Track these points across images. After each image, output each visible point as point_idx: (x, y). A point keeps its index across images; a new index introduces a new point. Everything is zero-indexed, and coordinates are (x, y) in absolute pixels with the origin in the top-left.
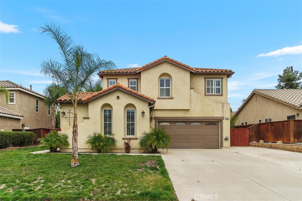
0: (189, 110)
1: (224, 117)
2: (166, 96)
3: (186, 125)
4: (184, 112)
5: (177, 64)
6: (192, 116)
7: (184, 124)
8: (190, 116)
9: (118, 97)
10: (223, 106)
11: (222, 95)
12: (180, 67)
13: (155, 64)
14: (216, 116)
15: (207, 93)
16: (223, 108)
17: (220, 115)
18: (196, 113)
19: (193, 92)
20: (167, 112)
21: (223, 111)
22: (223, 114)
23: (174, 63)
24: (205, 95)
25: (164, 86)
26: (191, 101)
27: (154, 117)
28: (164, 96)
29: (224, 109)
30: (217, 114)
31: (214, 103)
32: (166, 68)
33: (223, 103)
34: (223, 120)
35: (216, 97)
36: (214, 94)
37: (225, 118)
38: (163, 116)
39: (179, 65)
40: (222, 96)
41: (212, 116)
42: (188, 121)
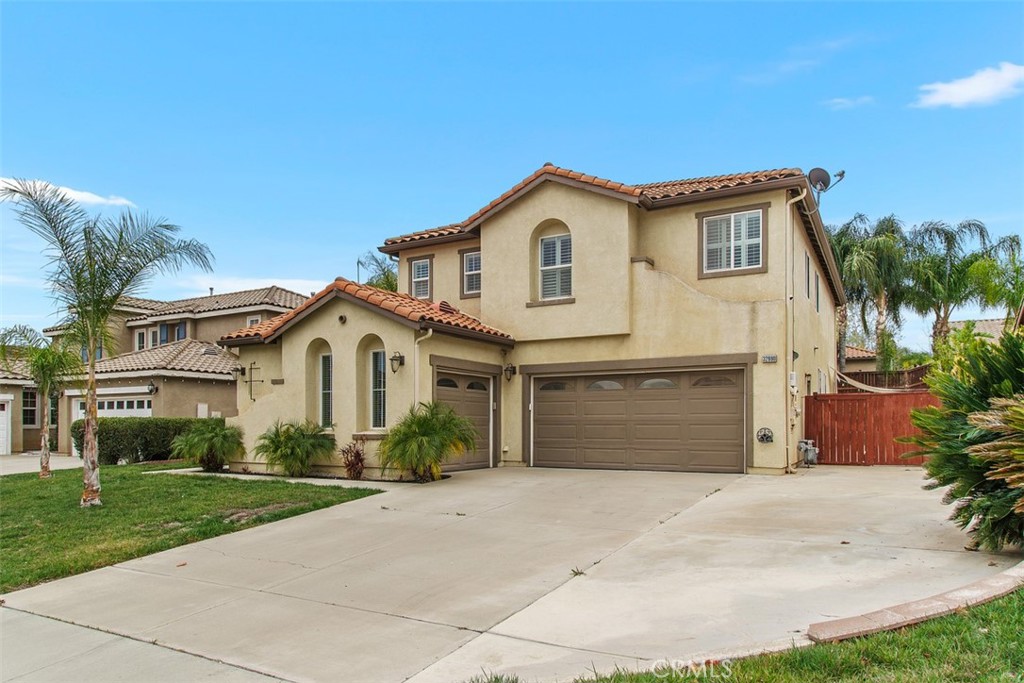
0: (627, 336)
1: (756, 354)
2: (562, 295)
3: (625, 389)
4: (612, 344)
5: (581, 185)
6: (639, 358)
7: (616, 385)
8: (634, 358)
9: (343, 320)
10: (753, 311)
11: (764, 271)
12: (591, 193)
13: (516, 197)
14: (728, 352)
15: (709, 267)
16: (753, 320)
17: (743, 348)
18: (652, 345)
19: (644, 270)
20: (557, 348)
21: (753, 331)
22: (752, 344)
23: (572, 183)
24: (701, 277)
25: (554, 264)
26: (632, 304)
27: (521, 366)
28: (554, 294)
29: (761, 323)
30: (728, 344)
31: (720, 304)
32: (552, 205)
33: (754, 302)
34: (755, 367)
35: (741, 278)
36: (732, 268)
37: (760, 358)
38: (546, 362)
39: (588, 188)
40: (766, 272)
41: (709, 353)
42: (630, 376)
